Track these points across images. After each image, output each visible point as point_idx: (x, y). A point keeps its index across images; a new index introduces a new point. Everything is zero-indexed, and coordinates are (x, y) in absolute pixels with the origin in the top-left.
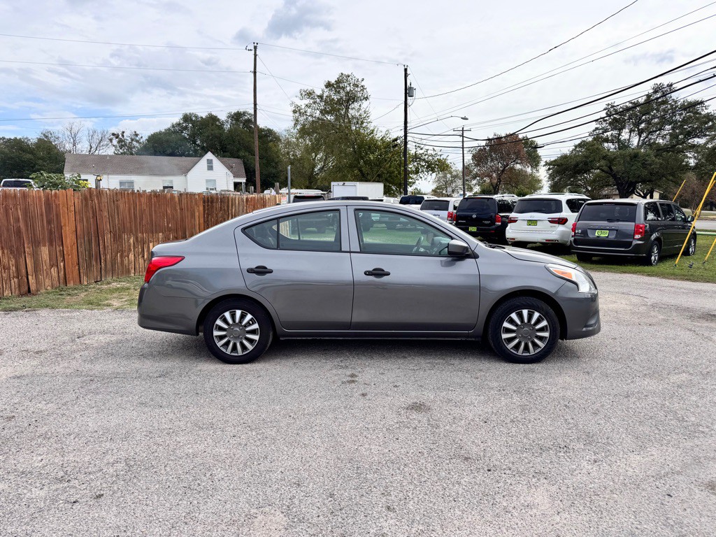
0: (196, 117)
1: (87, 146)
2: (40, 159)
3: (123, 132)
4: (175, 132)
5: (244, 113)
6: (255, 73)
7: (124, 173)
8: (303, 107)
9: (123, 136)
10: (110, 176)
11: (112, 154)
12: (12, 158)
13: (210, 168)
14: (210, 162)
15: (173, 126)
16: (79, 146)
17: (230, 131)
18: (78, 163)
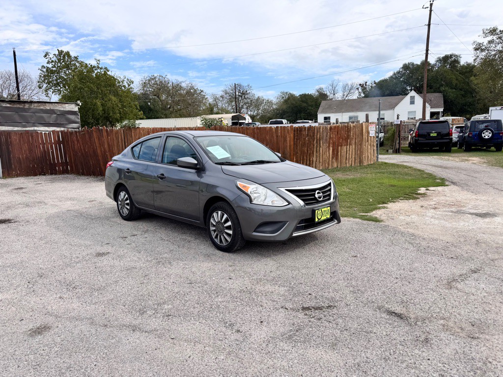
0: (413, 64)
1: (341, 94)
2: (310, 106)
3: (366, 82)
4: (396, 78)
5: (451, 55)
6: (429, 25)
7: (352, 111)
8: (485, 44)
9: (366, 85)
10: (343, 114)
11: (357, 98)
12: (296, 107)
13: (412, 102)
14: (412, 98)
15: (395, 74)
16: (336, 95)
17: (437, 71)
18: (327, 106)
